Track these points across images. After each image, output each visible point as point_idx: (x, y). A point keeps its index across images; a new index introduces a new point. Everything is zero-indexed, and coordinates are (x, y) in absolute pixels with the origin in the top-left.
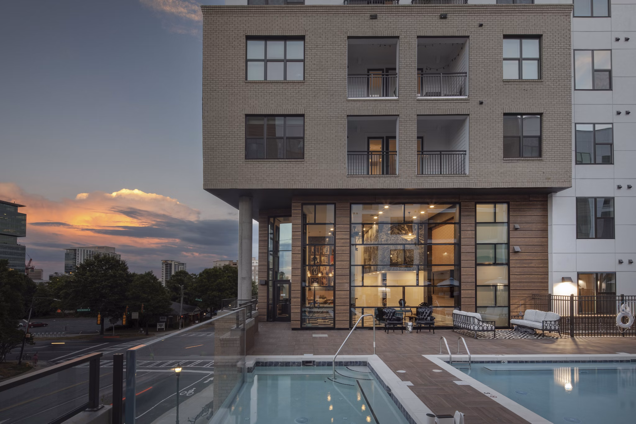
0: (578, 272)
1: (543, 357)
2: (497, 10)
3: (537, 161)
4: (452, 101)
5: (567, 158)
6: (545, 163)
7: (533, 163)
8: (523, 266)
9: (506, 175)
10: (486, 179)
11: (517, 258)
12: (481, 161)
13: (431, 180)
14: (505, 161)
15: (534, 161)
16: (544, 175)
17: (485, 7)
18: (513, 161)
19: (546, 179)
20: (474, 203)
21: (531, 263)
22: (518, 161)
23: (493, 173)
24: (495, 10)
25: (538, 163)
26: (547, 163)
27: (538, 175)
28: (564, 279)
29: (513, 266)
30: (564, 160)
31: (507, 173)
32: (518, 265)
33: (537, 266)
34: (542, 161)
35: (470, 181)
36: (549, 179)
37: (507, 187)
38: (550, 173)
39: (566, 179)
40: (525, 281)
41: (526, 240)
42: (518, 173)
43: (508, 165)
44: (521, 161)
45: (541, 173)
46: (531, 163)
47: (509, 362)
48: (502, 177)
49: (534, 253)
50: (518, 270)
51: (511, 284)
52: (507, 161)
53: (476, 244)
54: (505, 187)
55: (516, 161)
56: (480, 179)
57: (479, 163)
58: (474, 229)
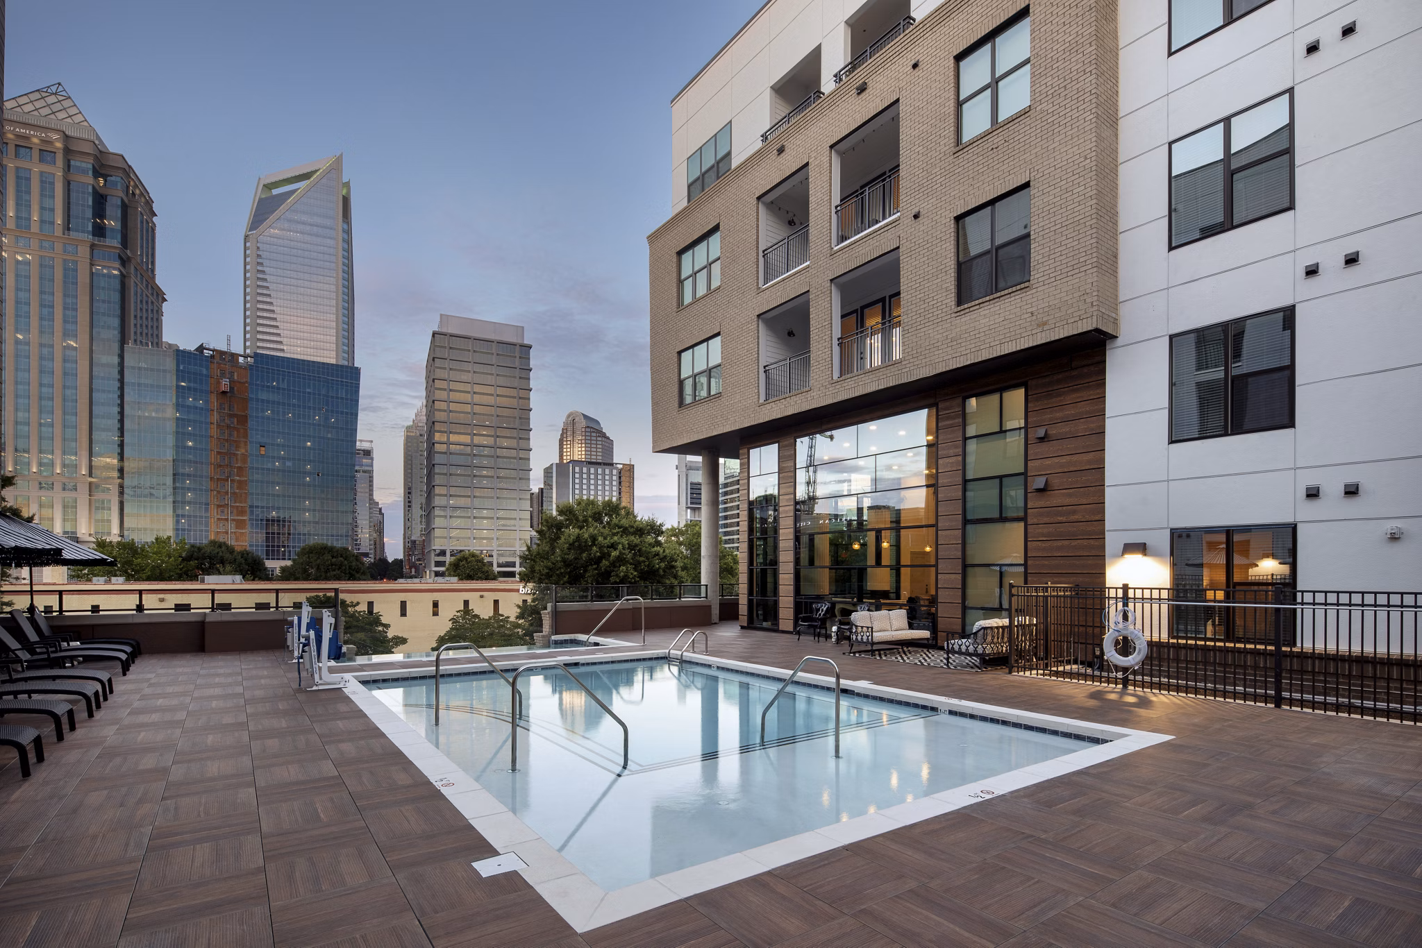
0: (1171, 530)
1: (973, 708)
2: (941, 15)
3: (1019, 292)
4: (875, 234)
5: (1084, 264)
6: (1034, 291)
7: (1010, 300)
8: (1056, 521)
9: (960, 341)
10: (927, 360)
11: (1041, 503)
12: (919, 327)
13: (850, 383)
14: (958, 314)
15: (1012, 295)
16: (1034, 318)
17: (921, 26)
18: (971, 309)
19: (1038, 326)
20: (959, 400)
21: (1074, 512)
22: (981, 305)
23: (940, 344)
24: (938, 18)
25: (1021, 296)
26: (1039, 289)
27: (1021, 322)
28: (1129, 548)
29: (1035, 521)
30: (1077, 271)
31: (962, 336)
32: (1046, 520)
33: (1088, 518)
34: (1028, 289)
35: (904, 371)
36: (1045, 324)
37: (962, 365)
38: (1046, 309)
39: (1083, 312)
40: (1059, 554)
41: (1064, 460)
42: (981, 330)
43: (963, 320)
44: (988, 303)
45: (1026, 316)
46: (1006, 301)
47: (951, 713)
48: (953, 347)
49: (1082, 489)
50: (1045, 531)
51: (1030, 562)
52: (962, 313)
53: (965, 482)
54: (958, 366)
55: (978, 307)
56: (917, 363)
57: (916, 332)
58: (960, 450)
